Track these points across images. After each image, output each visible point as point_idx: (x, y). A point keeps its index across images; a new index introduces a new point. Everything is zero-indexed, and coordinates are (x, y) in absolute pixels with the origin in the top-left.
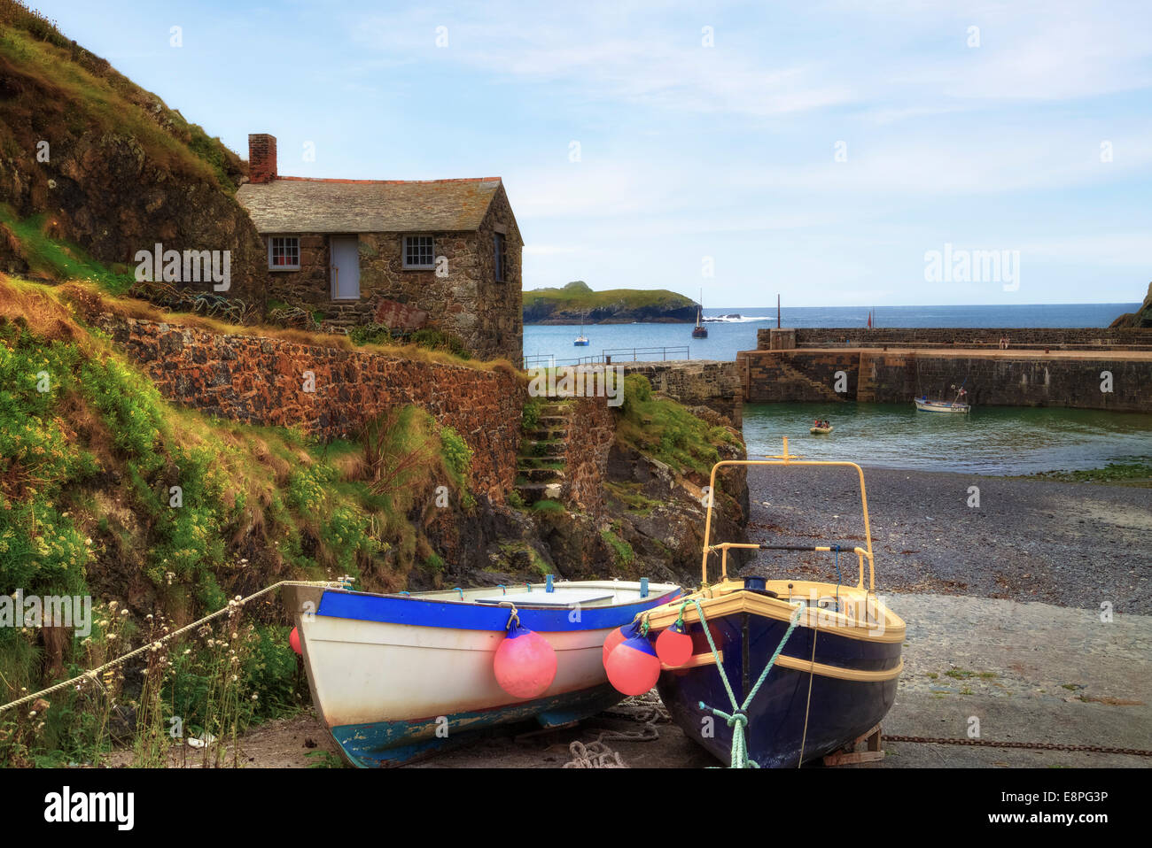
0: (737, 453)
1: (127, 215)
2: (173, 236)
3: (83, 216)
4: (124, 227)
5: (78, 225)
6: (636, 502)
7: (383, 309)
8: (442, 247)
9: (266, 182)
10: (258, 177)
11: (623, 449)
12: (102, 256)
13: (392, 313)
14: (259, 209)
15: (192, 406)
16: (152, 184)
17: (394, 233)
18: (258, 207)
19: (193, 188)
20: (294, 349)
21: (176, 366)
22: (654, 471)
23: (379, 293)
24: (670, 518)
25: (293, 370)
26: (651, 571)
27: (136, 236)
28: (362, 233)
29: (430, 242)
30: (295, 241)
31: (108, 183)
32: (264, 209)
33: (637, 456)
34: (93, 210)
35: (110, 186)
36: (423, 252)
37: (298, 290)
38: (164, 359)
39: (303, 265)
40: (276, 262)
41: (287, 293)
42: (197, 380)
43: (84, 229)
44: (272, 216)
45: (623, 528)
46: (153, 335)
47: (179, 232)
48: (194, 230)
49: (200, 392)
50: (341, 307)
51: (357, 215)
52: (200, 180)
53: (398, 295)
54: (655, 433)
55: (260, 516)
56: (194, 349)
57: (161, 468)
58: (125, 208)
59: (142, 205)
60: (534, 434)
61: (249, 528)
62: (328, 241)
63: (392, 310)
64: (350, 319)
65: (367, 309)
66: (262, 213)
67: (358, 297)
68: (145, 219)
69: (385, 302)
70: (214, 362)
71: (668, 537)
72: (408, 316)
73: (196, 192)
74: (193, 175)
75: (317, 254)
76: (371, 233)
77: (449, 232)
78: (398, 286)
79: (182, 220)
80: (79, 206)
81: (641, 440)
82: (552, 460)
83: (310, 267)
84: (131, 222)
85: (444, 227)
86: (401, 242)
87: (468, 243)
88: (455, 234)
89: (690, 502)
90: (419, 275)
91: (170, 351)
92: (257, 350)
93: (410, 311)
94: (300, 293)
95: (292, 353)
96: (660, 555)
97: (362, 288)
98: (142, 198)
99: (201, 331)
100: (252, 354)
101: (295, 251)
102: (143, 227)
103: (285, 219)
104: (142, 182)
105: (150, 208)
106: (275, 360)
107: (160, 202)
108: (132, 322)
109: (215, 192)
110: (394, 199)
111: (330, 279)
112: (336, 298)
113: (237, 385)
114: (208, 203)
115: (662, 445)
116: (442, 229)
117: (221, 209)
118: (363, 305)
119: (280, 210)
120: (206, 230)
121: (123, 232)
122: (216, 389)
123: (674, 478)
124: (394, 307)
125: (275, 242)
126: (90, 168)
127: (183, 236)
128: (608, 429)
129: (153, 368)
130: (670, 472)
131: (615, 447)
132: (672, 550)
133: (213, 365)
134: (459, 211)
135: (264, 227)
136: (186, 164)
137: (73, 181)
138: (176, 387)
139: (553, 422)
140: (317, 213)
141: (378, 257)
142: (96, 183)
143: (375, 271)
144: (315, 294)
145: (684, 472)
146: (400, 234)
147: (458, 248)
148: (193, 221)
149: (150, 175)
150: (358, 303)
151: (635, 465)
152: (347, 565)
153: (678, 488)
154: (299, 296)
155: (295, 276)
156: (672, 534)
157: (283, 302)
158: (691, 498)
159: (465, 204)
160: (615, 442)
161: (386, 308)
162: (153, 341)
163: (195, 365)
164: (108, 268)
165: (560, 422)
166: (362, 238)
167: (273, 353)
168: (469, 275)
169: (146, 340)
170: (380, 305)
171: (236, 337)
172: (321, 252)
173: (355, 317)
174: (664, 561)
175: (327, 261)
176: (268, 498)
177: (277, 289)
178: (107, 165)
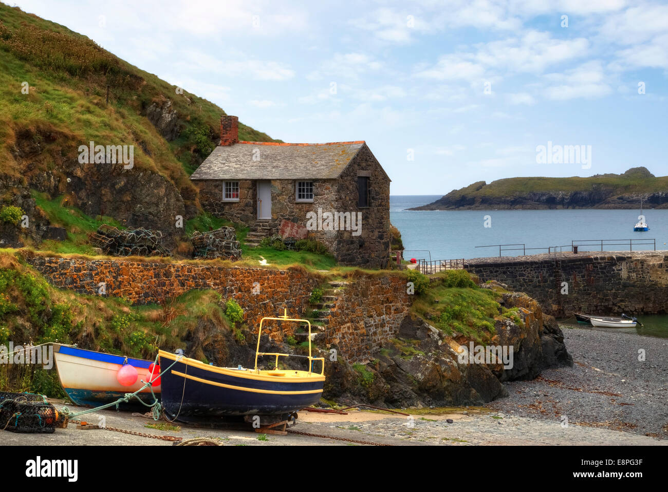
0: (510, 326)
1: (105, 192)
2: (130, 199)
3: (83, 194)
4: (103, 197)
5: (80, 198)
6: (407, 351)
7: (284, 226)
8: (317, 188)
9: (230, 145)
10: (225, 142)
11: (413, 319)
12: (91, 212)
13: (289, 228)
14: (222, 163)
15: (71, 289)
16: (119, 174)
17: (291, 180)
18: (221, 162)
19: (141, 174)
20: (131, 265)
21: (65, 274)
22: (429, 333)
23: (282, 216)
24: (422, 362)
25: (130, 273)
26: (398, 392)
27: (109, 201)
28: (273, 180)
29: (311, 185)
30: (237, 183)
31: (96, 177)
32: (224, 164)
33: (421, 323)
34: (88, 191)
35: (98, 178)
36: (307, 192)
37: (238, 213)
38: (60, 272)
39: (240, 199)
40: (227, 196)
41: (232, 215)
42: (75, 279)
43: (83, 200)
44: (228, 168)
45: (379, 364)
46: (56, 263)
47: (133, 197)
48: (141, 195)
49: (76, 283)
50: (261, 224)
51: (274, 167)
52: (146, 170)
53: (292, 218)
54: (438, 309)
55: (91, 329)
56: (75, 267)
57: (44, 310)
58: (105, 188)
59: (113, 186)
60: (316, 305)
61: (84, 334)
62: (256, 184)
63: (289, 227)
64: (264, 232)
65: (275, 226)
66: (222, 166)
67: (271, 218)
68: (115, 192)
69: (285, 222)
70: (85, 272)
71: (418, 373)
72: (297, 231)
73: (143, 176)
74: (142, 168)
75: (248, 192)
76: (277, 179)
77: (321, 179)
78: (292, 212)
79: (135, 191)
80: (81, 189)
81: (428, 313)
82: (319, 320)
83: (244, 200)
84: (107, 194)
85: (319, 177)
86: (295, 185)
87: (332, 186)
88: (325, 181)
89: (450, 354)
90: (304, 205)
91: (63, 268)
92: (109, 266)
93: (299, 227)
94: (239, 216)
95: (130, 266)
96: (410, 384)
97: (273, 213)
98: (113, 182)
99: (80, 260)
100: (106, 268)
101: (237, 189)
102: (113, 196)
103: (233, 170)
104: (114, 174)
105: (117, 187)
106: (119, 270)
107: (123, 183)
108: (47, 259)
109: (154, 175)
110: (298, 156)
111: (256, 207)
112: (260, 218)
113: (96, 280)
114: (150, 181)
115: (441, 317)
116: (317, 177)
117: (157, 183)
118: (273, 223)
119: (233, 164)
120: (148, 195)
121: (103, 199)
122: (85, 282)
123: (441, 338)
124: (290, 225)
125: (227, 184)
126: (87, 171)
127: (135, 198)
128: (403, 305)
129: (54, 275)
130: (440, 335)
131: (408, 317)
132: (418, 382)
133: (84, 273)
134: (332, 165)
135: (221, 175)
136: (138, 162)
137: (79, 178)
138: (65, 282)
139: (328, 299)
140: (253, 166)
141: (281, 194)
142: (90, 178)
143: (280, 203)
144: (247, 216)
145: (455, 335)
146: (295, 181)
147: (326, 189)
148: (141, 190)
149: (118, 170)
150: (270, 222)
151: (418, 329)
152: (135, 354)
153: (444, 345)
154: (238, 217)
155: (236, 205)
156: (420, 372)
157: (230, 221)
158: (451, 352)
159: (337, 160)
160: (409, 314)
161: (286, 225)
162: (56, 265)
163: (75, 273)
164: (94, 218)
165: (332, 299)
166: (272, 181)
167: (118, 267)
168: (332, 206)
169: (53, 265)
170: (282, 223)
171: (98, 261)
172: (251, 191)
173: (266, 231)
174: (411, 388)
175: (255, 197)
176: (98, 324)
177: (227, 213)
178: (96, 168)
